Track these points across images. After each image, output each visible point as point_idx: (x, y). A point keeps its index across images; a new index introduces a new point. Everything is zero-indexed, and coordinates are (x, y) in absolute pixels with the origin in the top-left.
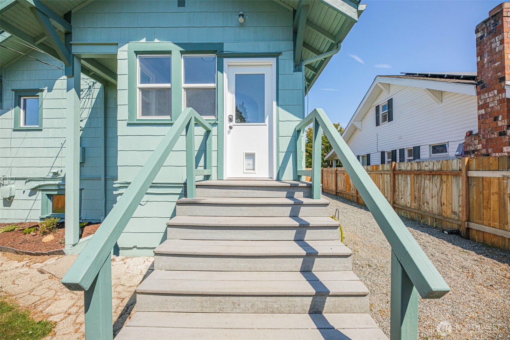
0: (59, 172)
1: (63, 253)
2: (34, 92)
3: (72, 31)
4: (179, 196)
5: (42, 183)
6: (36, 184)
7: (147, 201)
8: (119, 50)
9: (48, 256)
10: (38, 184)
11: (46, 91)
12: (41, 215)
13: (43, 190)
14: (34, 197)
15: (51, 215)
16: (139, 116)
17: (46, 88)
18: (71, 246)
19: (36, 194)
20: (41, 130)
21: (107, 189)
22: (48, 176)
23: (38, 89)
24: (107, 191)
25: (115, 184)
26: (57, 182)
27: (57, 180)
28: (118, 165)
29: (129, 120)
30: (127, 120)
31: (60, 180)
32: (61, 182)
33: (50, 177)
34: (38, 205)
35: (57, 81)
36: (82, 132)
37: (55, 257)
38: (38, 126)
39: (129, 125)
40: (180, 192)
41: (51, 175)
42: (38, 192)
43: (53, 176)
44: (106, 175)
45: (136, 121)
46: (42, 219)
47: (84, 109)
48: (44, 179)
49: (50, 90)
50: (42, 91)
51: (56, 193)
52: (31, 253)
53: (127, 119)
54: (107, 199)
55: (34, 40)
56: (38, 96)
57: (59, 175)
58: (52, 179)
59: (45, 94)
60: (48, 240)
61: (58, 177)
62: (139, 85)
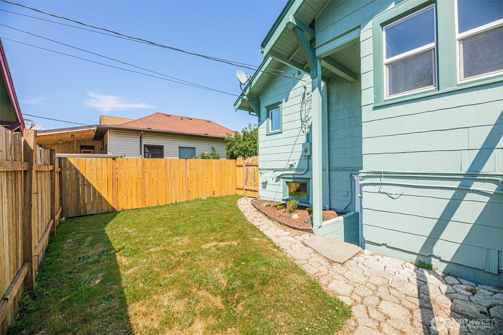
0: (294, 164)
1: (312, 232)
2: (276, 106)
3: (315, 36)
4: (454, 191)
5: (283, 173)
6: (279, 173)
7: (401, 195)
8: (361, 31)
9: (301, 232)
10: (281, 174)
11: (284, 102)
12: (283, 197)
13: (284, 178)
14: (278, 183)
15: (289, 197)
16: (387, 96)
17: (284, 100)
18: (318, 227)
19: (279, 181)
20: (281, 133)
21: (331, 179)
22: (286, 167)
23: (280, 102)
24: (331, 181)
25: (360, 173)
26: (293, 172)
27: (292, 171)
28: (363, 154)
29: (375, 104)
30: (373, 104)
31: (294, 171)
32: (295, 172)
33: (288, 168)
34: (281, 189)
35: (291, 92)
36: (309, 129)
37: (307, 234)
38: (280, 130)
39: (375, 108)
40: (457, 187)
41: (288, 166)
42: (281, 179)
43: (290, 167)
44: (329, 167)
45: (384, 103)
46: (284, 200)
47: (310, 109)
48: (284, 170)
49: (286, 101)
50: (281, 103)
51: (291, 180)
52: (290, 226)
53: (373, 102)
54: (331, 189)
55: (287, 59)
56: (279, 107)
57: (294, 167)
58: (289, 169)
59: (284, 105)
60: (296, 218)
61: (293, 168)
62: (386, 61)
